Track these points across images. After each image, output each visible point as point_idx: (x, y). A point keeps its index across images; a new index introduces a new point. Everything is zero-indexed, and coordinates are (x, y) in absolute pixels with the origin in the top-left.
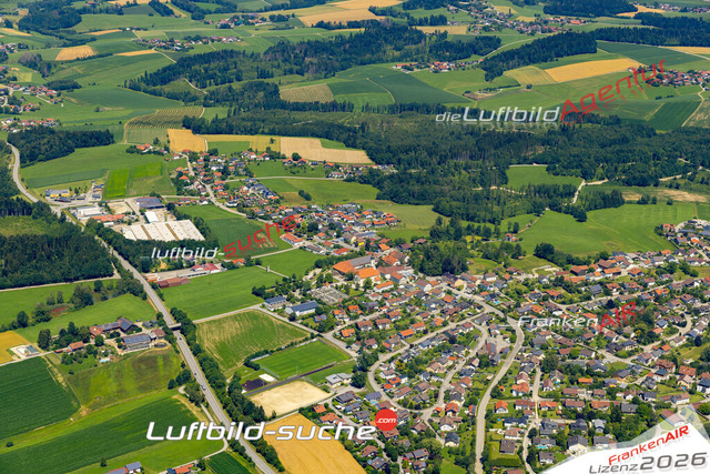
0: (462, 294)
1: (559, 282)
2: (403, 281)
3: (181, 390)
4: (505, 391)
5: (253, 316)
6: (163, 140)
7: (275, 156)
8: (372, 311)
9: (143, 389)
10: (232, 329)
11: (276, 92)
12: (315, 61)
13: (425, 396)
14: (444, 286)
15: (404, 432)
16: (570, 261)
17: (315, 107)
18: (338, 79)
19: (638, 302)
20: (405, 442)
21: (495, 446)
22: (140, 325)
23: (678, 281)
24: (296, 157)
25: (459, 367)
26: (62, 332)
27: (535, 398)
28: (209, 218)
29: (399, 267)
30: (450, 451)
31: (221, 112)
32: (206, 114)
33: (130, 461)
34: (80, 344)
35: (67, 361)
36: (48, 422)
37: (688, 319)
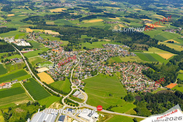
0: (71, 54)
1: (86, 52)
2: (62, 52)
3: (25, 69)
4: (76, 68)
5: (38, 58)
6: (25, 30)
7: (44, 33)
8: (57, 57)
9: (19, 69)
10: (34, 60)
11: (45, 23)
12: (52, 18)
13: (64, 69)
14: (69, 53)
15: (60, 74)
16: (88, 49)
17: (51, 25)
18: (56, 21)
19: (98, 55)
20: (60, 76)
21: (74, 76)
22: (19, 59)
23: (104, 52)
24: (47, 33)
25: (70, 65)
26: (5, 60)
27: (81, 69)
28: (32, 43)
29: (62, 50)
30: (67, 77)
31: (36, 26)
32: (33, 26)
33: (16, 79)
34: (8, 62)
35: (6, 64)
36: (2, 74)
37: (105, 58)
